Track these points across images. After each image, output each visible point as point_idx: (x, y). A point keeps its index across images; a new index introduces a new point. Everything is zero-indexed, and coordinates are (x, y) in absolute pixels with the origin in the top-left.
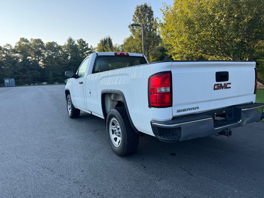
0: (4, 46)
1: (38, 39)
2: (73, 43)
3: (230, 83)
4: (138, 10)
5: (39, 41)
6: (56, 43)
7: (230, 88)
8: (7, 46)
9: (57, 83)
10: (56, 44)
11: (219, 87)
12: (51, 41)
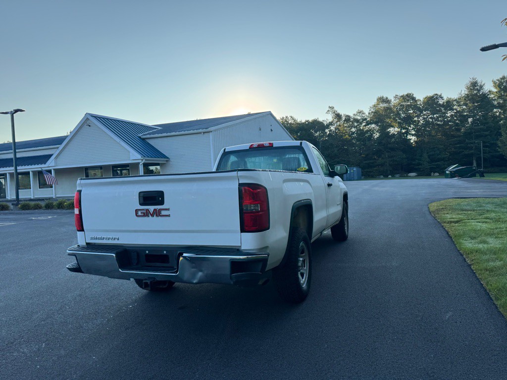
0: (354, 115)
1: (407, 95)
3: (168, 209)
5: (409, 97)
6: (440, 96)
7: (169, 216)
9: (437, 174)
10: (442, 98)
11: (144, 213)
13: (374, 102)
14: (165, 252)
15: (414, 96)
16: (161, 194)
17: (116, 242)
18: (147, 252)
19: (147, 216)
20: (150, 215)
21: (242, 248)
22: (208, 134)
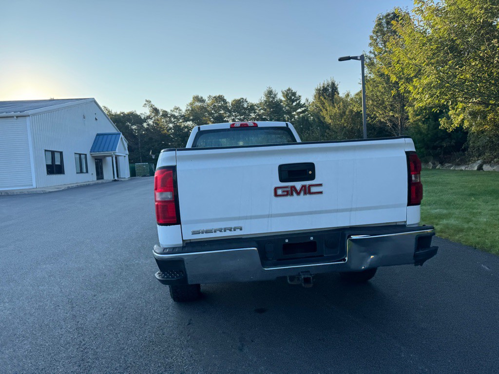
0: (171, 111)
1: (219, 97)
2: (274, 98)
3: (320, 185)
4: (380, 25)
5: (220, 99)
6: (246, 100)
7: (321, 193)
8: (175, 110)
11: (287, 192)
12: (238, 98)
13: (191, 100)
14: (312, 238)
15: (225, 98)
16: (311, 166)
17: (238, 233)
18: (287, 241)
19: (292, 194)
20: (294, 193)
21: (408, 223)
22: (24, 118)
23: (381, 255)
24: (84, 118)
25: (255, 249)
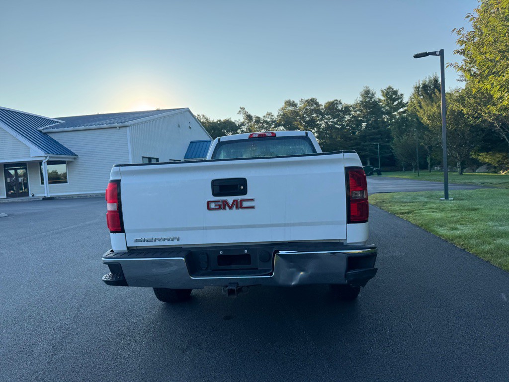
0: (264, 117)
1: (311, 100)
2: (371, 98)
3: (252, 200)
5: (313, 102)
6: (339, 102)
7: (253, 207)
10: (341, 103)
11: (219, 205)
12: (332, 100)
13: (282, 105)
14: (246, 251)
15: (318, 101)
16: (243, 182)
17: (175, 243)
18: (221, 252)
19: (224, 208)
20: (227, 208)
21: (348, 241)
22: (124, 128)
23: (310, 272)
24: (179, 127)
25: (183, 259)
